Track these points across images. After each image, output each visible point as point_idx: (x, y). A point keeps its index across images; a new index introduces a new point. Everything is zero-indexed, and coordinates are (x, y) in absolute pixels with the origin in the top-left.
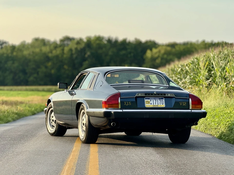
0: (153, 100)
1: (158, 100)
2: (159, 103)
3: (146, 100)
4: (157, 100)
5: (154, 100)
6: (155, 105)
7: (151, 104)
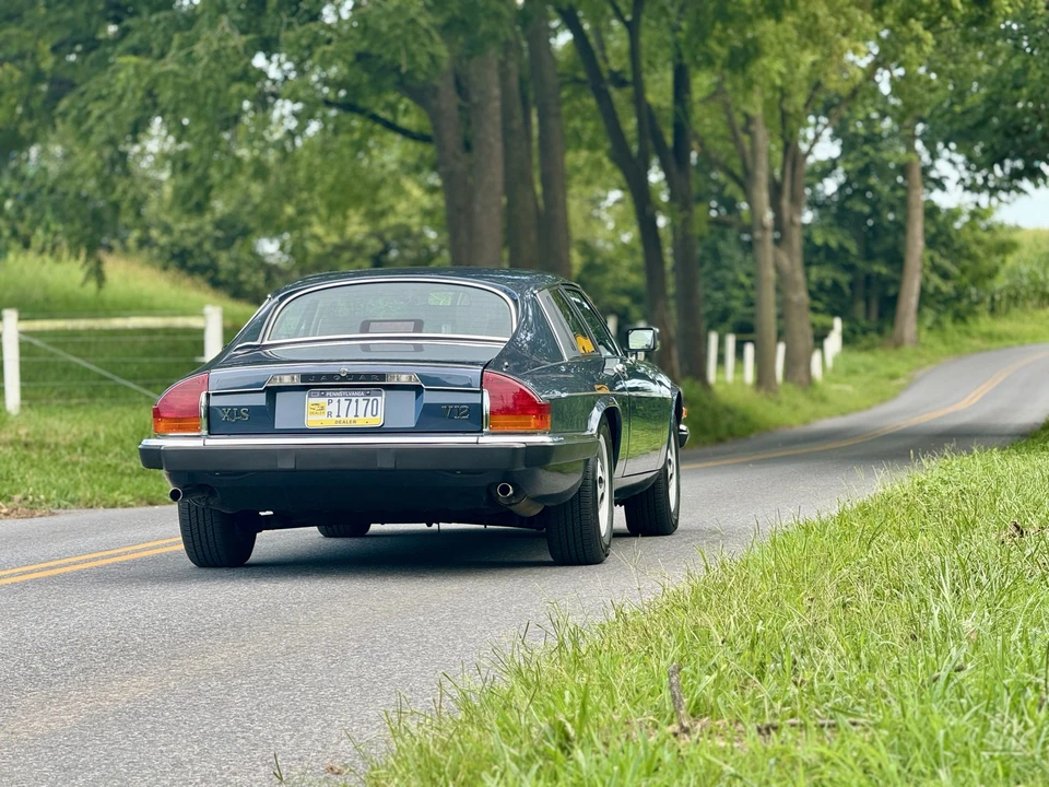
0: (339, 401)
1: (357, 401)
2: (361, 412)
3: (312, 401)
4: (354, 399)
5: (342, 399)
6: (343, 417)
7: (330, 414)
